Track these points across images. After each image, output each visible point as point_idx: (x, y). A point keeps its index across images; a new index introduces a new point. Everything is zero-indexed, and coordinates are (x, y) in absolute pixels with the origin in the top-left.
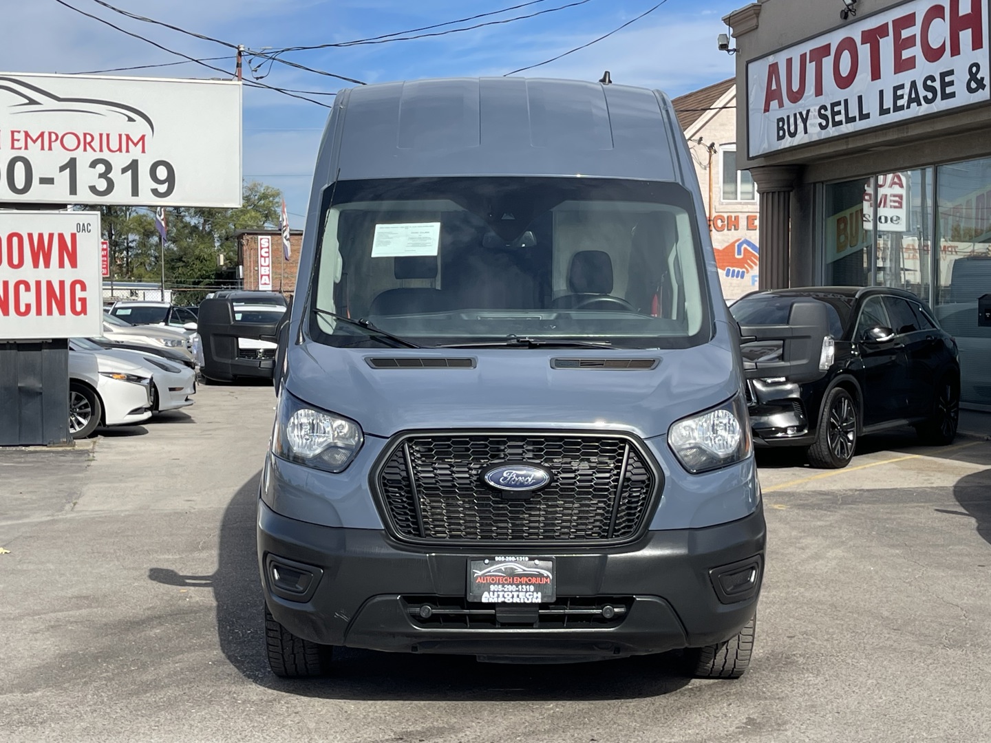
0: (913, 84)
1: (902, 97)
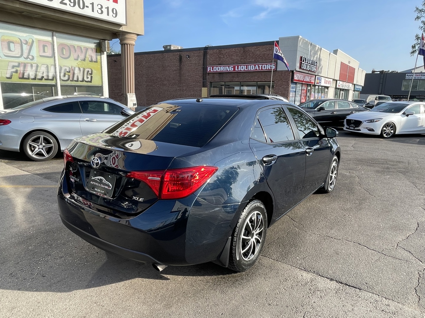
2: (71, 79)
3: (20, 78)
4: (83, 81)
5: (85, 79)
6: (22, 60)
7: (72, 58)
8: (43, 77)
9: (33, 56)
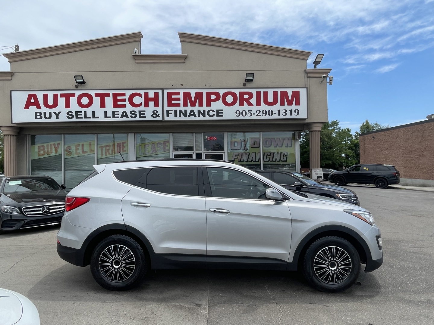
0: (124, 112)
1: (118, 114)
2: (271, 160)
3: (238, 162)
4: (279, 161)
5: (282, 159)
6: (241, 151)
7: (272, 146)
8: (252, 160)
9: (247, 148)
